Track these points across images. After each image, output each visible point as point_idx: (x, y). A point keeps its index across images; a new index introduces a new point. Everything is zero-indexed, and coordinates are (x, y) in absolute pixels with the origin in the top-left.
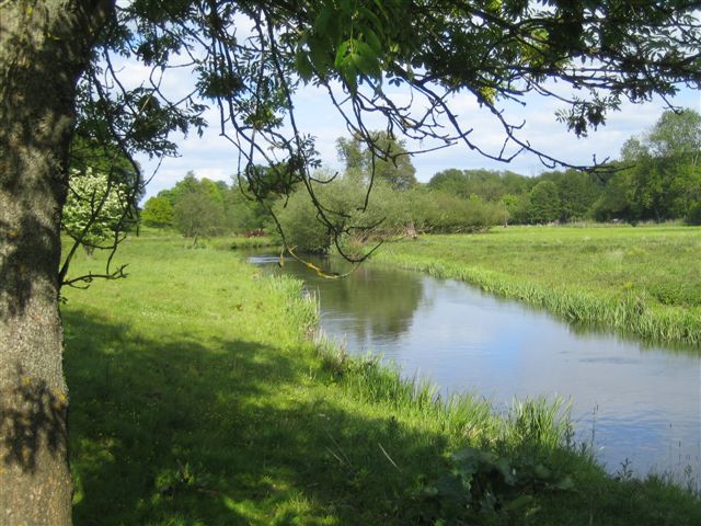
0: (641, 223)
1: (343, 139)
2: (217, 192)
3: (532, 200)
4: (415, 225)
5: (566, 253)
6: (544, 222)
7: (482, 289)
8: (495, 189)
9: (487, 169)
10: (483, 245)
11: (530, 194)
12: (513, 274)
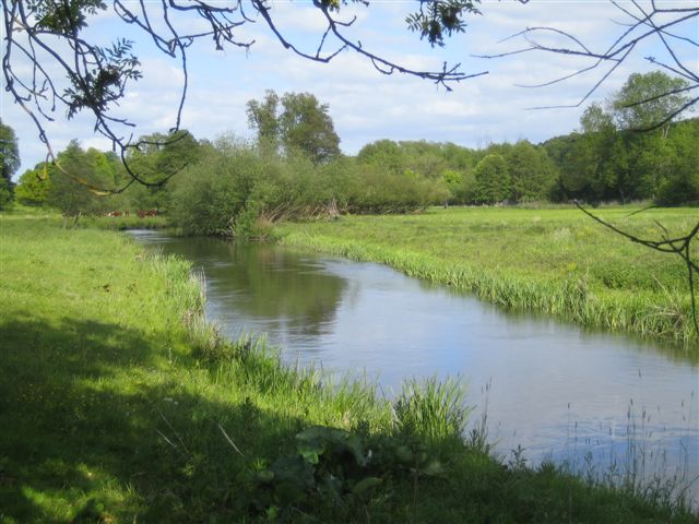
0: (603, 205)
1: (255, 102)
2: (106, 166)
3: (477, 177)
4: (337, 204)
5: (508, 234)
6: (491, 202)
7: (406, 273)
8: (435, 164)
9: (427, 141)
10: (415, 226)
11: (475, 170)
12: (444, 257)
